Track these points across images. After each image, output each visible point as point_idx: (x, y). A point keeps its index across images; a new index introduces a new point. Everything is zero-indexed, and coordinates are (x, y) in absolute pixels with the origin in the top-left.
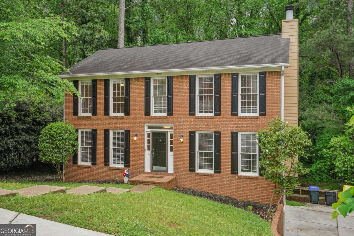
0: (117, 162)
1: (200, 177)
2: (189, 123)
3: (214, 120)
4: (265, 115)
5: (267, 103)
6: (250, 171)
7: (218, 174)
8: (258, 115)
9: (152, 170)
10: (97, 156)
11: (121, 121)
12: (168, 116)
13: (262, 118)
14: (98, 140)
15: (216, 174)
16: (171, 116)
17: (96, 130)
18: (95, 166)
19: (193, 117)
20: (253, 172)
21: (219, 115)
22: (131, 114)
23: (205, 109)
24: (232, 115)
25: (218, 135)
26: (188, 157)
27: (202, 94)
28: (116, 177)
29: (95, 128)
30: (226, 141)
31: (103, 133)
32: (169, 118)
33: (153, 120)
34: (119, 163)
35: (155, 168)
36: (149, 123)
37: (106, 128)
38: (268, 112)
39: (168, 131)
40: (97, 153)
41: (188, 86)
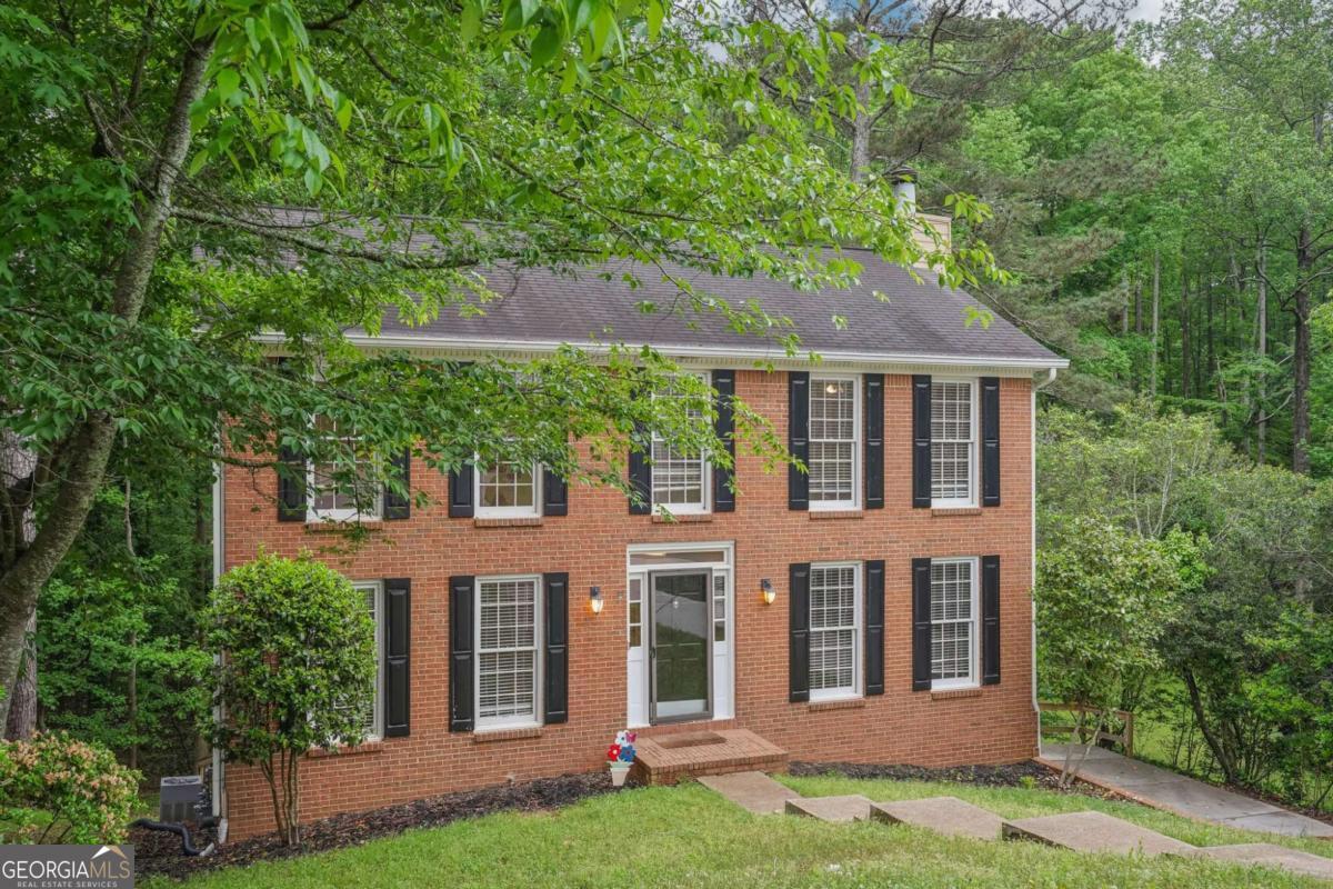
0: (499, 708)
1: (824, 716)
2: (790, 538)
3: (863, 524)
4: (996, 503)
5: (1002, 470)
6: (952, 675)
7: (877, 698)
8: (976, 505)
9: (654, 721)
10: (415, 695)
11: (526, 538)
12: (719, 515)
13: (989, 513)
14: (415, 627)
15: (871, 699)
16: (728, 515)
17: (408, 580)
18: (401, 741)
19: (802, 514)
20: (960, 675)
21: (880, 505)
22: (570, 509)
23: (828, 485)
24: (916, 505)
25: (876, 572)
26: (786, 653)
27: (822, 437)
28: (505, 773)
29: (398, 575)
30: (899, 590)
31: (441, 597)
32: (720, 518)
33: (661, 532)
34: (512, 712)
35: (666, 709)
36: (645, 541)
37: (459, 572)
38: (1005, 496)
39: (710, 570)
40: (415, 683)
41: (784, 407)
